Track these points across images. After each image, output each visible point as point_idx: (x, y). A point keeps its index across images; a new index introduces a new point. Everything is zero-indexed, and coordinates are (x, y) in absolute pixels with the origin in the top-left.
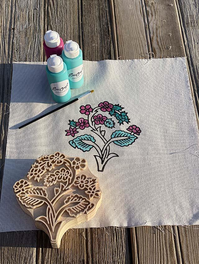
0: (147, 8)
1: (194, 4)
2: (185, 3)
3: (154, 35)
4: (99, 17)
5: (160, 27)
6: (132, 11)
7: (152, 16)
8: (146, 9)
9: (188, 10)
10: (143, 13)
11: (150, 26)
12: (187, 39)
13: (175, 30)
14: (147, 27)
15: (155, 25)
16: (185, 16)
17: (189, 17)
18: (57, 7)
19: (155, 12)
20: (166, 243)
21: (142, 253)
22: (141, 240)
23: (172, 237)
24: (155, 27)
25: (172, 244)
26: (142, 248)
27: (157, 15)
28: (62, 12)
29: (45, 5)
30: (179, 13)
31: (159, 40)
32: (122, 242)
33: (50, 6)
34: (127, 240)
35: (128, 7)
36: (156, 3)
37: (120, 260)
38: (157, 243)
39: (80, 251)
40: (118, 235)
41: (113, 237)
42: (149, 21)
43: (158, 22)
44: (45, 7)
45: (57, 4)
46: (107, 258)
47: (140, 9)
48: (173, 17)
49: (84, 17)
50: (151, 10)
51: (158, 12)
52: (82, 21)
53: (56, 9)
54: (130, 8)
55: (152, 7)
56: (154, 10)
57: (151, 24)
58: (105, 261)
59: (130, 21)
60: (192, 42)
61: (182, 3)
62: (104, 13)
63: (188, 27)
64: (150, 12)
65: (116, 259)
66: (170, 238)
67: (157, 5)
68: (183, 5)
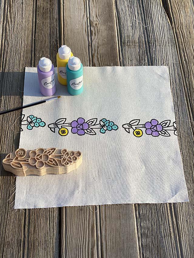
0: (92, 28)
1: (131, 26)
2: (124, 25)
3: (95, 52)
4: (50, 35)
5: (101, 45)
6: (78, 30)
7: (95, 35)
8: (90, 29)
9: (126, 31)
10: (88, 32)
11: (92, 44)
12: (122, 57)
13: (113, 48)
14: (90, 45)
15: (97, 43)
16: (123, 36)
17: (126, 37)
18: (14, 24)
19: (98, 32)
20: (89, 226)
21: (69, 234)
22: (69, 224)
23: (94, 222)
24: (96, 45)
25: (94, 227)
26: (69, 230)
27: (99, 35)
28: (18, 28)
29: (4, 21)
30: (118, 33)
31: (99, 57)
32: (54, 226)
33: (8, 23)
34: (58, 224)
35: (75, 26)
36: (100, 24)
37: (51, 240)
38: (81, 226)
39: (18, 232)
40: (51, 220)
41: (47, 221)
42: (92, 39)
43: (100, 41)
44: (3, 24)
45: (14, 22)
46: (40, 238)
47: (86, 28)
48: (113, 37)
49: (37, 34)
50: (95, 30)
51: (101, 32)
52: (35, 37)
53: (13, 26)
54: (77, 27)
55: (96, 28)
56: (98, 30)
57: (94, 43)
58: (38, 241)
59: (76, 39)
60: (126, 59)
61: (122, 24)
62: (54, 31)
63: (124, 46)
64: (94, 32)
65: (48, 239)
66: (93, 223)
67: (100, 26)
68: (122, 27)
